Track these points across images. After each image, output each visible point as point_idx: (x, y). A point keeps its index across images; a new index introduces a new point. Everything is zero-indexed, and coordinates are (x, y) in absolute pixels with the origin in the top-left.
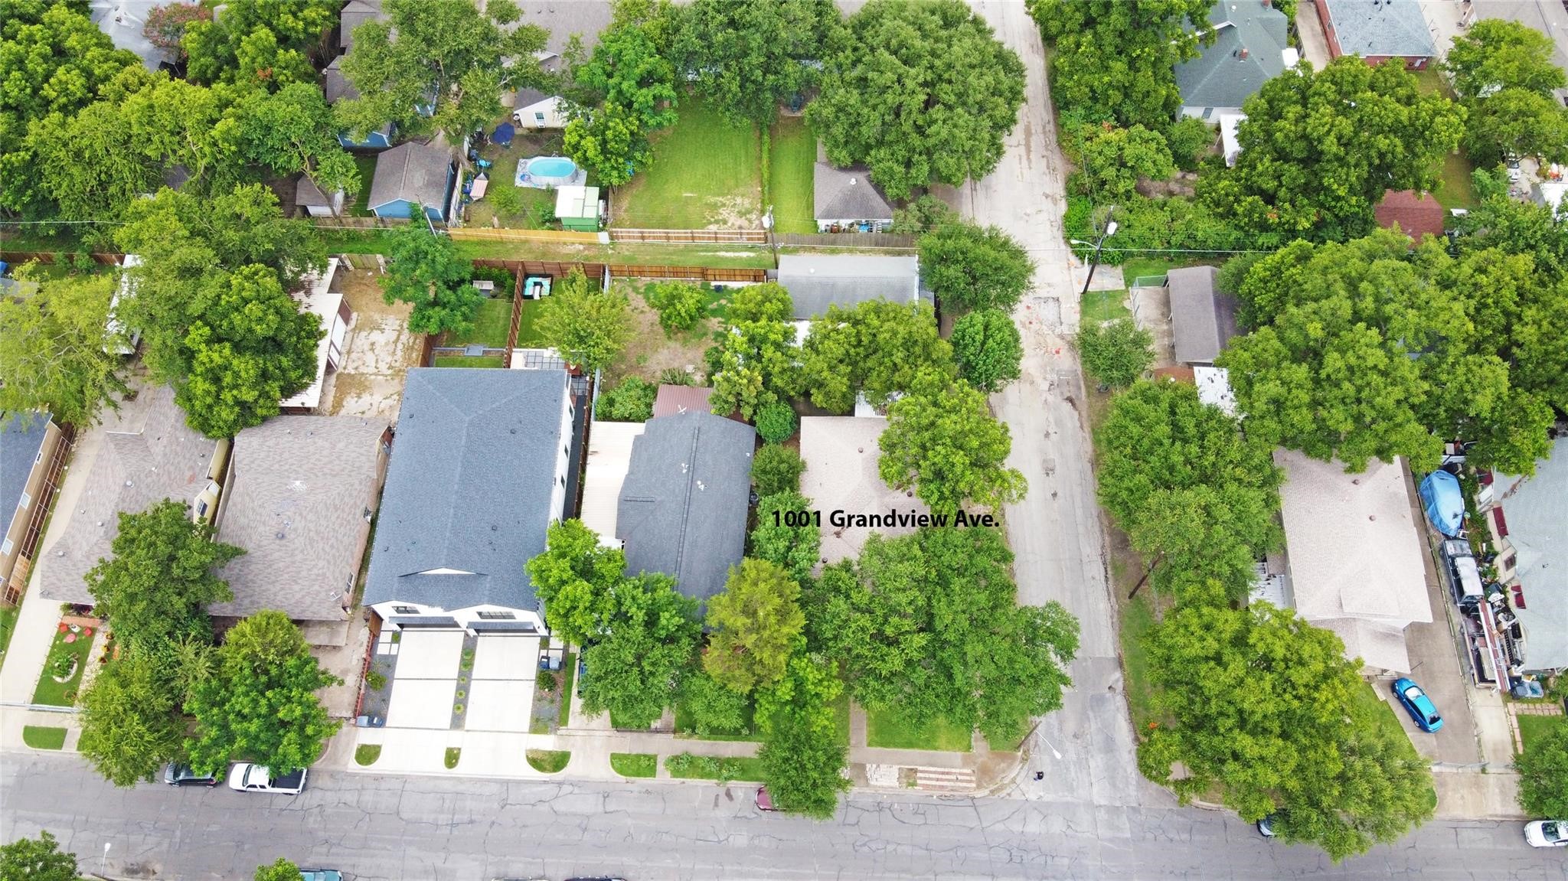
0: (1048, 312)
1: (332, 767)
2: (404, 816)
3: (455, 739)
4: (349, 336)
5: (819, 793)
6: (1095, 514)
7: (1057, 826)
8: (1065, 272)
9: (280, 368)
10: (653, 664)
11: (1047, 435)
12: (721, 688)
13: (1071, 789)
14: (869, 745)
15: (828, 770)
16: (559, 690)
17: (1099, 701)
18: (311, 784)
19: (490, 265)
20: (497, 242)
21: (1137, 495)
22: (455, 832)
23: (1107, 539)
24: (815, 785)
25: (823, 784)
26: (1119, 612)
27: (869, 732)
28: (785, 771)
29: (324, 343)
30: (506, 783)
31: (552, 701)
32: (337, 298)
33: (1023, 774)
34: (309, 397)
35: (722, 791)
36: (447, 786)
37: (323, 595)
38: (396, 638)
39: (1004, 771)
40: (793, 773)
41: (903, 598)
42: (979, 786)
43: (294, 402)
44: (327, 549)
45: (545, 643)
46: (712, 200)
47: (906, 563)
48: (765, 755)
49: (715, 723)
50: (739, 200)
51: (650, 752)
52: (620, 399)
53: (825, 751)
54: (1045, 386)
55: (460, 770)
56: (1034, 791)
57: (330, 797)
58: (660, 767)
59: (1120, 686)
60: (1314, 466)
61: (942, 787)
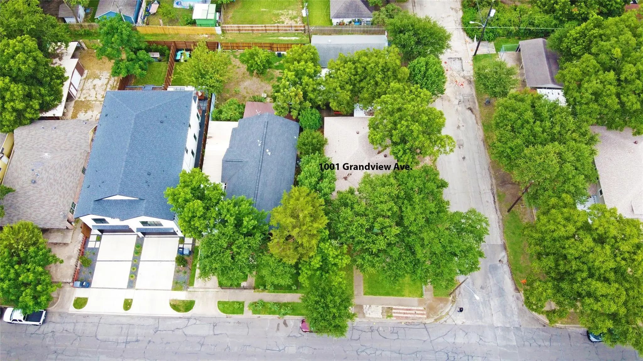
0: (456, 65)
1: (60, 310)
2: (99, 337)
3: (129, 294)
4: (82, 82)
5: (337, 321)
6: (486, 167)
7: (474, 339)
8: (464, 45)
9: (40, 94)
10: (239, 247)
11: (459, 127)
12: (279, 261)
13: (481, 318)
14: (365, 294)
15: (342, 308)
16: (190, 266)
17: (493, 268)
18: (48, 319)
19: (157, 43)
20: (162, 34)
21: (516, 151)
22: (128, 347)
23: (494, 181)
24: (334, 317)
25: (340, 316)
26: (502, 220)
27: (365, 287)
28: (316, 309)
29: (67, 84)
30: (158, 319)
31: (185, 273)
32: (75, 61)
33: (453, 309)
34: (58, 111)
35: (281, 322)
36: (124, 320)
37: (57, 214)
38: (99, 239)
39: (442, 308)
40: (321, 310)
41: (385, 207)
42: (428, 317)
43: (49, 114)
44: (60, 189)
45: (182, 240)
46: (276, 12)
47: (387, 187)
48: (305, 300)
49: (276, 282)
50: (290, 12)
51: (241, 300)
52: (225, 110)
53: (340, 297)
54: (456, 102)
55: (132, 311)
56: (460, 319)
57: (59, 327)
58: (246, 308)
59: (505, 260)
60: (612, 135)
61: (407, 318)
